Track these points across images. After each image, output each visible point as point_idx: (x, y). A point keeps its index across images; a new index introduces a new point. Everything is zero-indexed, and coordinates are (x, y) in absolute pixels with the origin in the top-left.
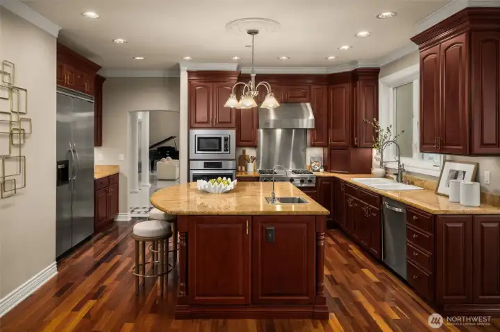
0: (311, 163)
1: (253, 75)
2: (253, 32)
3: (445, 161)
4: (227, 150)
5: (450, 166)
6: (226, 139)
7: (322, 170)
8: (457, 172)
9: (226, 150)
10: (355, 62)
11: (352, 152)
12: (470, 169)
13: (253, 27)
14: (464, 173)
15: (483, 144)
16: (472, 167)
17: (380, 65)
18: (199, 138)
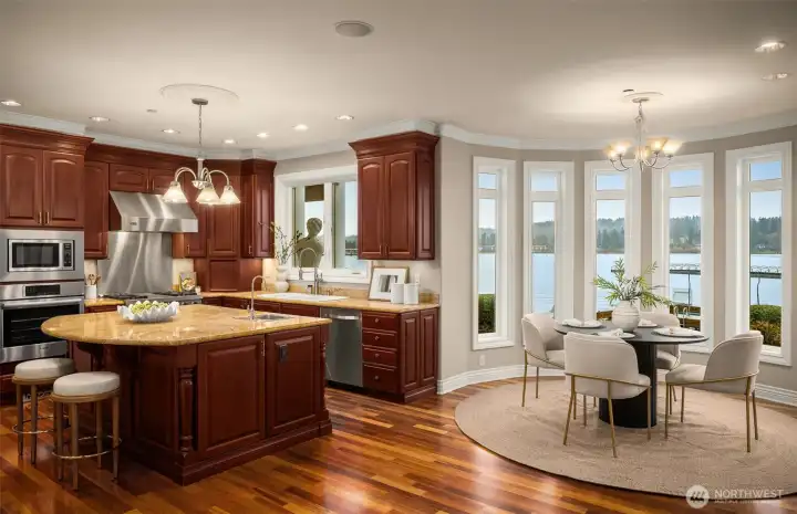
0: (181, 281)
1: (200, 160)
2: (200, 102)
3: (373, 268)
4: (70, 265)
5: (379, 272)
6: (67, 247)
7: (198, 290)
8: (389, 277)
9: (67, 264)
10: (250, 150)
11: (242, 262)
12: (401, 273)
13: (200, 96)
14: (396, 277)
15: (423, 250)
16: (404, 271)
17: (277, 158)
18: (15, 245)
